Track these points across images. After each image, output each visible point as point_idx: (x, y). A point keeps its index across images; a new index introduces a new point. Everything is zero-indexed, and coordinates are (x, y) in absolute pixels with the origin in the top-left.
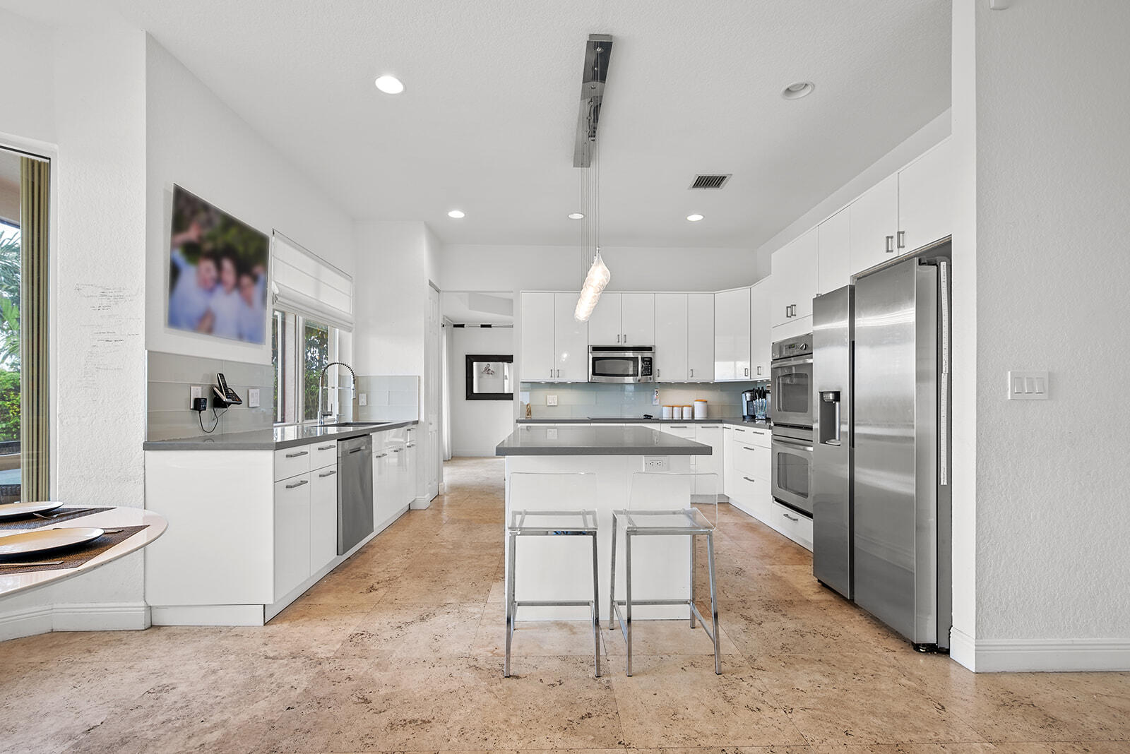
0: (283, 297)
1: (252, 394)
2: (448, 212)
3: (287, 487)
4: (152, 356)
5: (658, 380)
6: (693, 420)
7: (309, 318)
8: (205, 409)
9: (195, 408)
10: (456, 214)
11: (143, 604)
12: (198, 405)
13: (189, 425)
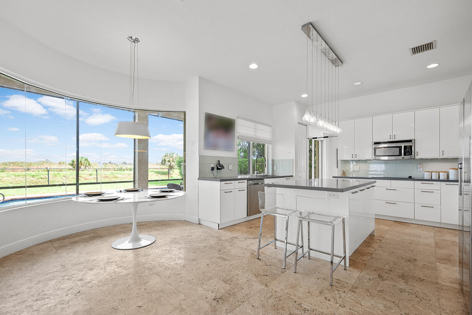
0: (240, 136)
1: (230, 166)
2: (301, 95)
3: (225, 192)
4: (200, 156)
5: (417, 157)
6: (439, 180)
7: (258, 143)
8: (214, 170)
9: (212, 170)
10: (305, 96)
11: (198, 218)
12: (213, 169)
13: (210, 174)
